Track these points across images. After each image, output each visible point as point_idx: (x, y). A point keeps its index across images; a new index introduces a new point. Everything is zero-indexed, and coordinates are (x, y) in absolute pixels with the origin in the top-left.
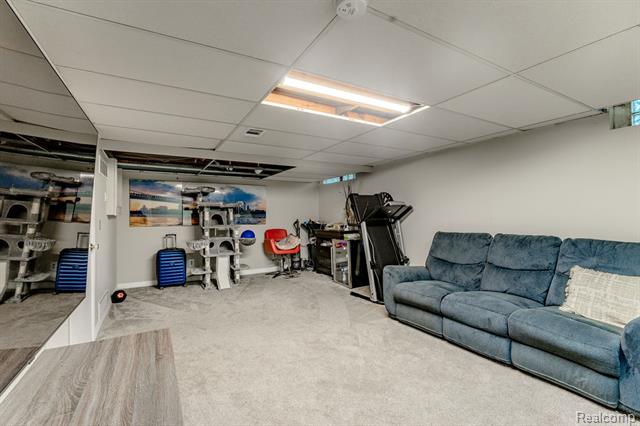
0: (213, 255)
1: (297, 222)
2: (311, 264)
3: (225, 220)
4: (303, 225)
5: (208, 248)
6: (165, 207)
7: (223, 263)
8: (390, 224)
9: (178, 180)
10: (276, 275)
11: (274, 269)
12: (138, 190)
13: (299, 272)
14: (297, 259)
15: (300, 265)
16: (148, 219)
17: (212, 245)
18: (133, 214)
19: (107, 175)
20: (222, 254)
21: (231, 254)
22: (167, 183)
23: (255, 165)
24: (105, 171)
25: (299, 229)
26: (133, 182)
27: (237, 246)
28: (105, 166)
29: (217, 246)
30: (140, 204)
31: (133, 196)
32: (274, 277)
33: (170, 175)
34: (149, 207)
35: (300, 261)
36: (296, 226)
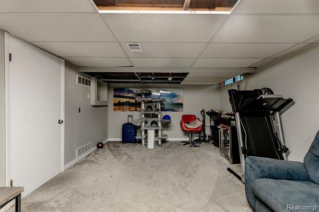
0: (146, 129)
1: (203, 111)
2: (213, 139)
3: (154, 109)
4: (207, 113)
5: (143, 124)
6: (129, 102)
7: (151, 133)
8: (268, 115)
9: (135, 87)
10: (186, 143)
11: (187, 139)
12: (117, 94)
13: (203, 143)
14: (202, 135)
15: (204, 139)
16: (121, 107)
17: (146, 123)
18: (115, 105)
19: (89, 85)
20: (151, 128)
21: (156, 128)
22: (130, 89)
23: (168, 74)
24: (88, 83)
25: (204, 115)
26: (116, 90)
27: (160, 124)
28: (86, 80)
29: (149, 123)
30: (118, 100)
31: (115, 96)
32: (184, 145)
33: (132, 85)
34: (121, 102)
35: (205, 136)
36: (203, 113)
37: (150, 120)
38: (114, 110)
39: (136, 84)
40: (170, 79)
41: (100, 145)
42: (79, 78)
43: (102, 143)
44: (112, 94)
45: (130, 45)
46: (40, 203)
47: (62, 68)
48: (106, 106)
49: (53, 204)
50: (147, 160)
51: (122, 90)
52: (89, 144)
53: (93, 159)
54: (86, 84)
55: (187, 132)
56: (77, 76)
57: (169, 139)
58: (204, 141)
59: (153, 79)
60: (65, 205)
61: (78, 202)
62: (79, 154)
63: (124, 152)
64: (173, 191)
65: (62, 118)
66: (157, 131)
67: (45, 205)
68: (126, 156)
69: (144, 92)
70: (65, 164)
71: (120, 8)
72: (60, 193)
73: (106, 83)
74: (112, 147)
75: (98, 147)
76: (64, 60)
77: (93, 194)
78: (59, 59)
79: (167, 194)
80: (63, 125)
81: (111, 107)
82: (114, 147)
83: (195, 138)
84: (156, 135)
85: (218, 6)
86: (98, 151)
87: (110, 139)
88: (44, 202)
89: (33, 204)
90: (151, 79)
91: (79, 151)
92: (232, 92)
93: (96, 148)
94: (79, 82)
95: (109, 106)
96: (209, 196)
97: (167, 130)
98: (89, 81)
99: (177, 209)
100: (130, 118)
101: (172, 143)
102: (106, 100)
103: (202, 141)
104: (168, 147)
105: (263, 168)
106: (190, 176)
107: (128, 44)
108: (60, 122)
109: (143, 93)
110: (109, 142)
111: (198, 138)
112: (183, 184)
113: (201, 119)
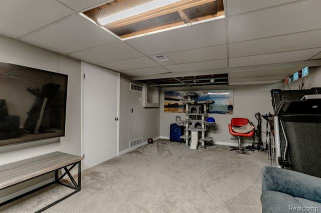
0: (189, 130)
1: (258, 114)
3: (198, 111)
4: (263, 117)
5: (187, 125)
7: (194, 135)
9: (183, 90)
10: (234, 148)
11: (236, 145)
12: (167, 97)
15: (259, 146)
16: (171, 109)
17: (190, 124)
18: (165, 106)
19: (141, 90)
20: (194, 129)
21: (199, 130)
22: (178, 92)
23: (210, 77)
24: (140, 89)
25: (260, 119)
26: (166, 93)
27: (203, 126)
28: (139, 87)
29: (193, 125)
30: (168, 102)
31: (166, 99)
32: (231, 150)
33: (180, 88)
34: (171, 104)
35: (261, 143)
36: (258, 117)
37: (194, 122)
38: (165, 111)
39: (183, 88)
40: (212, 81)
41: (150, 141)
42: (132, 86)
43: (152, 140)
44: (163, 97)
45: (157, 57)
46: (97, 173)
47: (118, 79)
48: (158, 108)
49: (104, 175)
50: (183, 158)
51: (171, 93)
52: (141, 139)
53: (141, 151)
54: (138, 90)
55: (237, 137)
56: (131, 84)
57: (218, 143)
58: (258, 148)
59: (195, 81)
60: (109, 178)
61: (118, 178)
62: (131, 146)
63: (168, 148)
64: (191, 187)
65: (118, 117)
66: (200, 133)
67: (100, 174)
68: (168, 152)
69: (189, 94)
70: (119, 151)
71: (139, 32)
72: (110, 169)
73: (157, 88)
74: (160, 144)
75: (149, 143)
76: (119, 74)
77: (129, 175)
78: (116, 73)
79: (185, 188)
80: (118, 122)
81: (162, 108)
82: (162, 143)
83: (246, 145)
84: (200, 137)
85: (219, 11)
86: (148, 145)
87: (161, 137)
88: (99, 173)
89: (94, 172)
90: (193, 82)
91: (131, 143)
92: (274, 92)
93: (147, 142)
94: (132, 88)
95: (161, 108)
96: (226, 200)
97: (215, 133)
98: (141, 88)
99: (186, 201)
100: (178, 119)
101: (218, 146)
102: (157, 103)
103: (255, 148)
104: (212, 150)
105: (277, 180)
106: (217, 179)
107: (155, 57)
108: (116, 119)
109: (188, 96)
110: (160, 139)
111: (251, 145)
112: (204, 185)
113: (256, 123)
